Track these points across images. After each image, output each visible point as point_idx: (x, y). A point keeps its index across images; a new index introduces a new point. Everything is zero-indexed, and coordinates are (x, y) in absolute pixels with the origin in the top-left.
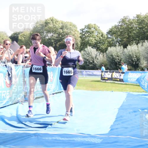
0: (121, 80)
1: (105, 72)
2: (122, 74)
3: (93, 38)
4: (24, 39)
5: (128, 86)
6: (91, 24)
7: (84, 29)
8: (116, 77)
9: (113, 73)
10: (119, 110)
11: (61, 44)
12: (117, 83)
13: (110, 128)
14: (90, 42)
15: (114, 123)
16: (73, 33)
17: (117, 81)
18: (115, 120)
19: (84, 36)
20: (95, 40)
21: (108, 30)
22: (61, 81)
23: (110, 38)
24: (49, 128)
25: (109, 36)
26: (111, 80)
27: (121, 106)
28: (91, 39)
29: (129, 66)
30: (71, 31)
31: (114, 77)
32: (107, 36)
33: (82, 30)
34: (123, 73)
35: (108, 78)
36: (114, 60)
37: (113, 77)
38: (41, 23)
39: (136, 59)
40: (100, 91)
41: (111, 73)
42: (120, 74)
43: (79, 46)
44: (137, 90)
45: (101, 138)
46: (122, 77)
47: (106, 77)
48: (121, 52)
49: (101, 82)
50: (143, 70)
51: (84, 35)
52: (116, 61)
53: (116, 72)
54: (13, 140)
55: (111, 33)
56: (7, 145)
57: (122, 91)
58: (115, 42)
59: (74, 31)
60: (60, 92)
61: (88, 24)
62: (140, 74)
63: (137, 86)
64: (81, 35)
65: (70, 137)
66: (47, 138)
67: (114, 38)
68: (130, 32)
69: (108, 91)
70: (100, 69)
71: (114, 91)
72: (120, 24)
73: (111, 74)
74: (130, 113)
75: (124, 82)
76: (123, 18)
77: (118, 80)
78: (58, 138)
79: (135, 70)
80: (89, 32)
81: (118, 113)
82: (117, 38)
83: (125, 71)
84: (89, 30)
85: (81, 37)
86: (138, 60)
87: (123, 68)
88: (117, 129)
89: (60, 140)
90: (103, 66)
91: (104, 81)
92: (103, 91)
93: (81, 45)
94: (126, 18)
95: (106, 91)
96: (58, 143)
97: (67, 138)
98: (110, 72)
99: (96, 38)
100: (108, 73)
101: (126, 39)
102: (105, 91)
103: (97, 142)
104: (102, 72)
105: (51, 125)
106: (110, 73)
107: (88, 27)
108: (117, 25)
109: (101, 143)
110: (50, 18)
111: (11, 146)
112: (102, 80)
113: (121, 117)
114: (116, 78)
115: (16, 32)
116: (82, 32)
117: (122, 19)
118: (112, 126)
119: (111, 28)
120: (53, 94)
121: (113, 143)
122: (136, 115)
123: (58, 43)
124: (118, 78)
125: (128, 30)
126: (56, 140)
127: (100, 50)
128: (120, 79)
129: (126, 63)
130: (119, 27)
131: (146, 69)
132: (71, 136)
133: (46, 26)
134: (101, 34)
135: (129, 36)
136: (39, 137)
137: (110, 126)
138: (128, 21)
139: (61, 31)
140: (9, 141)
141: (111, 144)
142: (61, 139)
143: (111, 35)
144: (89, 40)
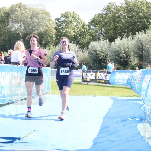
0: (107, 82)
1: (87, 72)
2: (108, 74)
3: (72, 30)
5: (115, 89)
6: (68, 12)
7: (60, 19)
9: (97, 73)
10: (104, 119)
12: (101, 86)
13: (93, 142)
14: (68, 34)
15: (97, 136)
17: (102, 83)
18: (99, 132)
19: (60, 27)
20: (74, 32)
21: (90, 20)
22: (58, 80)
23: (93, 29)
24: (16, 143)
25: (92, 27)
26: (95, 82)
27: (107, 114)
28: (69, 30)
29: (116, 64)
31: (99, 78)
32: (89, 27)
33: (58, 20)
34: (109, 73)
35: (91, 79)
39: (125, 55)
40: (80, 96)
41: (95, 73)
42: (106, 74)
43: (54, 39)
44: (126, 94)
46: (108, 78)
47: (89, 78)
48: (106, 47)
49: (82, 84)
50: (133, 68)
51: (61, 25)
52: (100, 58)
53: (101, 72)
55: (93, 23)
57: (108, 96)
58: (99, 34)
59: (48, 20)
61: (64, 13)
62: (130, 74)
63: (126, 89)
64: (56, 26)
67: (98, 30)
68: (118, 22)
69: (90, 95)
70: (81, 69)
71: (98, 96)
72: (104, 11)
73: (94, 74)
74: (117, 123)
75: (110, 84)
76: (108, 5)
77: (104, 81)
79: (124, 69)
80: (66, 22)
81: (103, 123)
82: (101, 29)
83: (111, 71)
84: (66, 20)
85: (56, 28)
86: (127, 57)
87: (109, 67)
88: (101, 142)
90: (84, 64)
91: (86, 83)
92: (84, 95)
94: (111, 5)
95: (88, 96)
98: (93, 72)
99: (75, 30)
100: (91, 73)
101: (112, 31)
102: (86, 96)
104: (83, 72)
105: (19, 139)
106: (93, 73)
107: (65, 16)
108: (101, 13)
112: (83, 82)
113: (107, 127)
114: (101, 79)
116: (57, 21)
117: (108, 6)
118: (95, 139)
119: (94, 17)
120: (22, 100)
122: (124, 126)
123: (28, 36)
124: (103, 79)
125: (115, 20)
127: (80, 44)
128: (105, 80)
129: (113, 61)
130: (104, 16)
131: (137, 68)
134: (82, 25)
135: (117, 27)
138: (114, 8)
143: (94, 26)
144: (66, 32)
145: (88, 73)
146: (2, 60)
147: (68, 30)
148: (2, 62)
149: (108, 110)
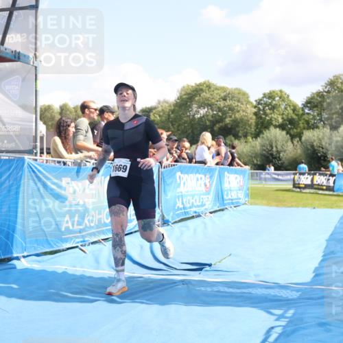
0: (329, 189)
2: (331, 178)
3: (279, 116)
4: (158, 118)
5: (341, 198)
6: (274, 92)
7: (261, 100)
8: (319, 182)
9: (315, 176)
11: (222, 127)
12: (321, 194)
13: (314, 272)
15: (320, 264)
16: (243, 107)
17: (322, 189)
18: (321, 258)
19: (262, 112)
20: (283, 118)
21: (305, 101)
23: (308, 114)
24: (207, 271)
25: (307, 111)
26: (312, 189)
27: (332, 234)
28: (275, 116)
30: (239, 104)
31: (317, 183)
34: (332, 175)
35: (305, 185)
36: (317, 154)
37: (315, 182)
38: (189, 91)
40: (292, 208)
41: (312, 176)
42: (327, 177)
45: (298, 291)
46: (332, 184)
47: (303, 183)
49: (293, 191)
52: (319, 154)
53: (320, 174)
54: (145, 290)
55: (309, 105)
56: (136, 298)
57: (332, 208)
58: (317, 121)
60: (222, 210)
64: (255, 110)
65: (244, 288)
66: (203, 289)
67: (316, 115)
69: (306, 207)
71: (318, 207)
72: (326, 87)
73: (310, 178)
75: (334, 191)
76: (332, 78)
77: (325, 188)
78: (222, 289)
80: (270, 104)
81: (326, 248)
82: (321, 114)
83: (335, 173)
84: (270, 102)
85: (255, 114)
89: (226, 292)
91: (298, 190)
92: (298, 207)
93: (257, 128)
94: (337, 79)
95: (303, 207)
96: (223, 296)
97: (239, 288)
98: (309, 174)
100: (306, 176)
102: (301, 210)
103: (290, 297)
104: (296, 174)
105: (210, 265)
106: (309, 176)
107: (269, 96)
108: (321, 90)
109: (299, 298)
110: (205, 83)
111: (145, 301)
112: (294, 189)
113: (333, 252)
114: (320, 184)
115: (146, 108)
117: (331, 80)
118: (316, 269)
119: (310, 96)
120: (211, 213)
121: (319, 298)
123: (217, 125)
124: (325, 183)
126: (218, 291)
128: (327, 186)
130: (325, 94)
132: (244, 285)
133: (195, 95)
134: (292, 108)
136: (190, 286)
137: (313, 269)
138: (342, 83)
139: (221, 104)
140: (140, 292)
141: (317, 301)
142: (227, 290)
143: (311, 109)
144: (271, 119)
145: (302, 176)
146: (184, 159)
147: (273, 115)
148: (184, 161)
149: (332, 229)
